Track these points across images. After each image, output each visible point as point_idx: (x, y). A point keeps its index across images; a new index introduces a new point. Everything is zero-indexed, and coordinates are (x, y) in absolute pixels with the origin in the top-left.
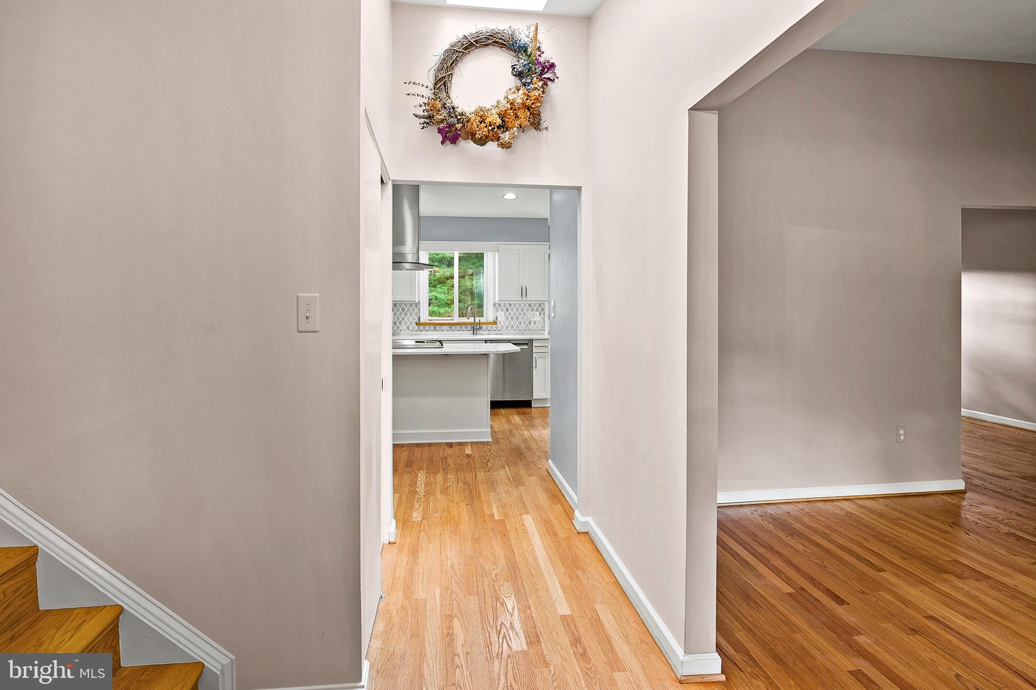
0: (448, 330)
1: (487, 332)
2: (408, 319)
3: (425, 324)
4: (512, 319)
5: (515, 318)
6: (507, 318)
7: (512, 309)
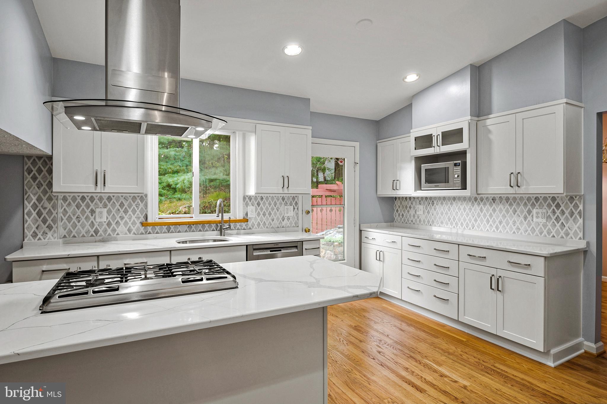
0: (186, 231)
1: (235, 231)
2: (130, 219)
3: (154, 225)
4: (264, 215)
5: (267, 214)
6: (259, 214)
7: (264, 204)
